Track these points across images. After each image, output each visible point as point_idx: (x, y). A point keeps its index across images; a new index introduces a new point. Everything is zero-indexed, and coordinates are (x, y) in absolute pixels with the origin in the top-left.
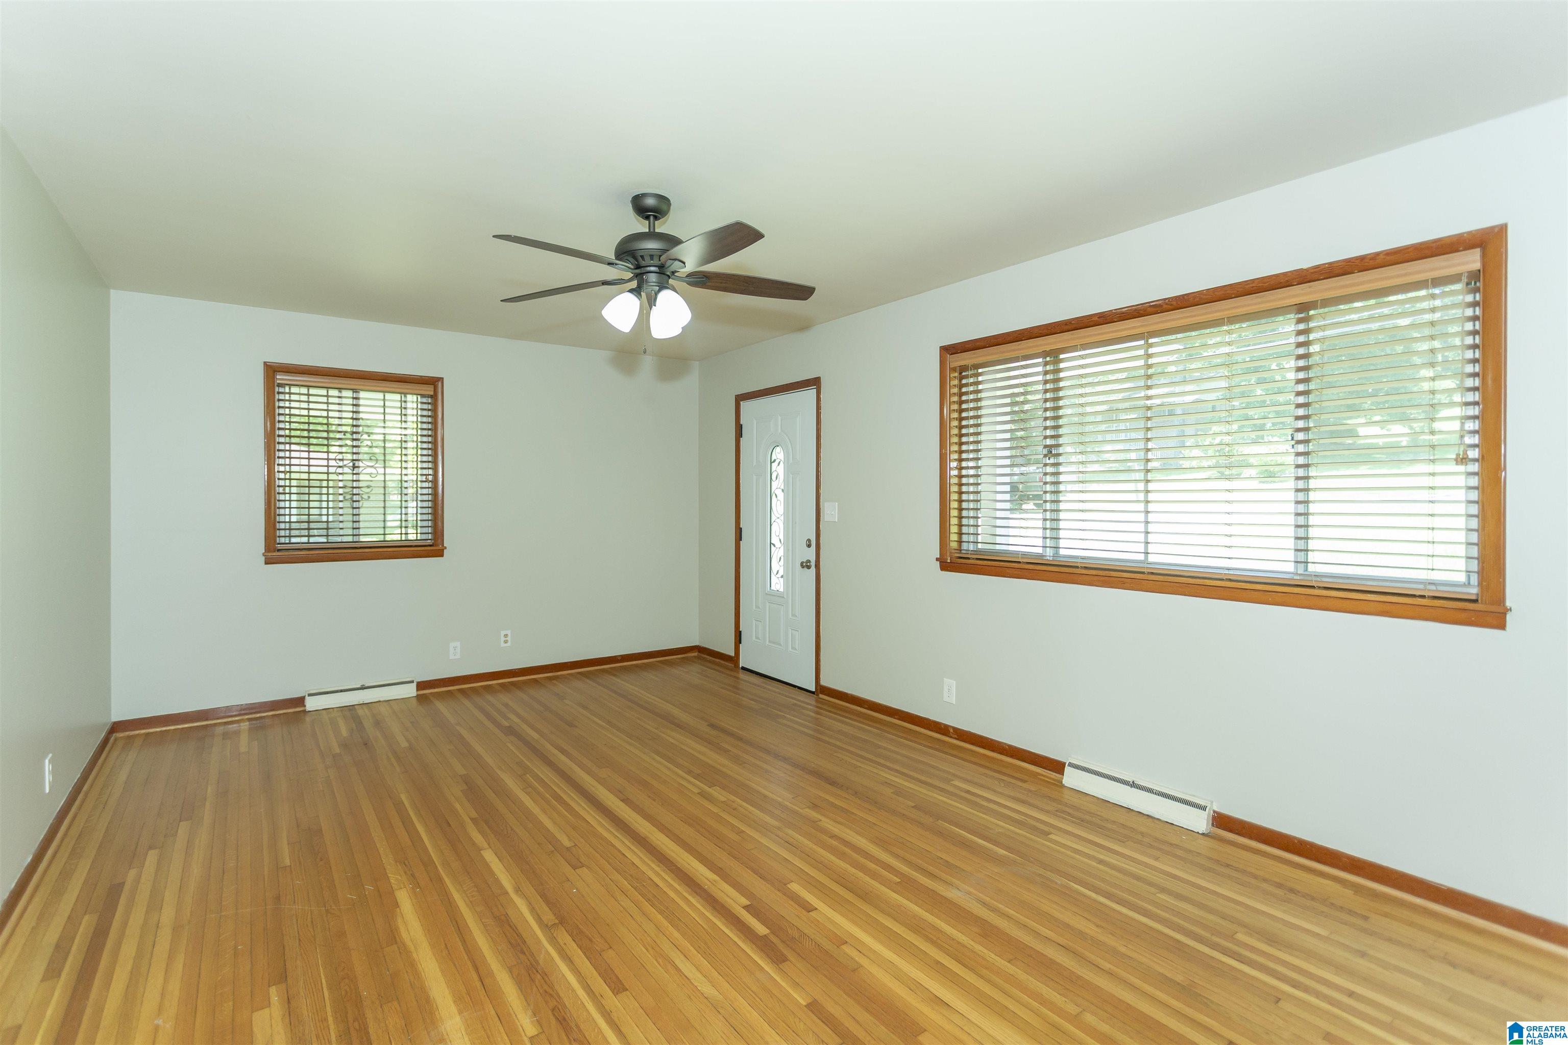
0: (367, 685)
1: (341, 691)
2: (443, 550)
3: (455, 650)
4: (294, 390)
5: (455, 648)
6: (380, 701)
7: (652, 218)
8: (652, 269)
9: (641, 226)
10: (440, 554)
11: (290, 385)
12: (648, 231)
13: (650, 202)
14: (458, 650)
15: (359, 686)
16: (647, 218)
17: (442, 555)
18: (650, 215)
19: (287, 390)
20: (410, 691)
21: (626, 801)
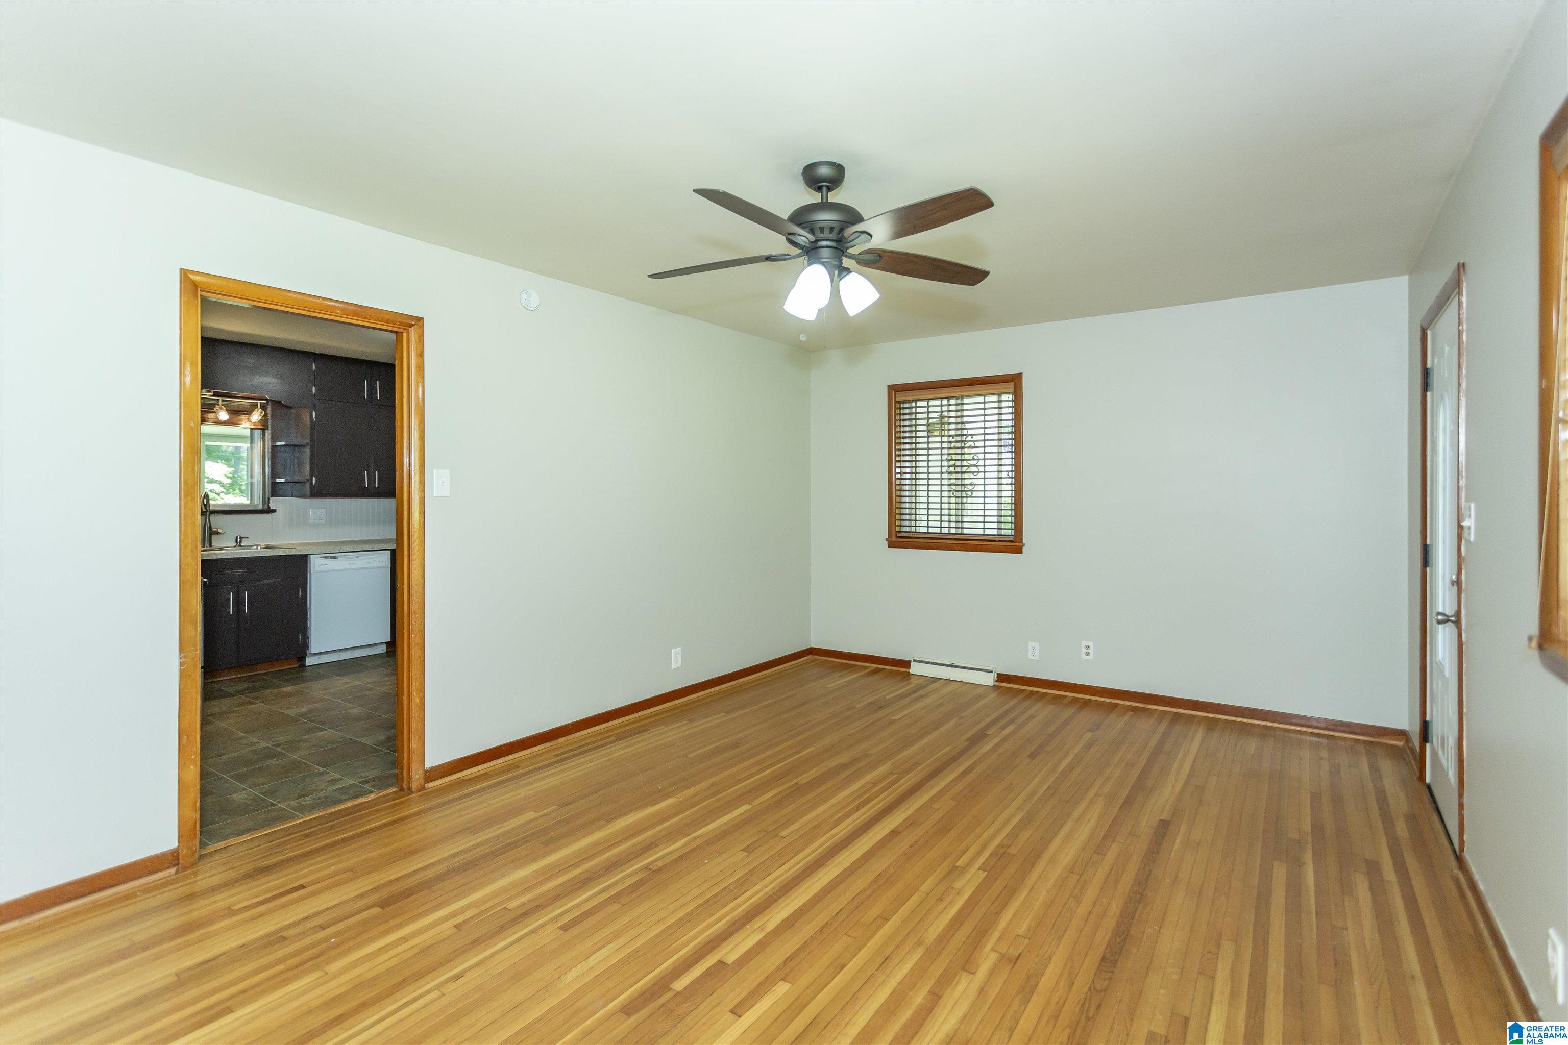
0: (956, 664)
1: (936, 664)
2: (1022, 546)
3: (1034, 651)
4: (919, 404)
5: (1034, 649)
6: (962, 682)
7: (824, 189)
8: (824, 243)
9: (815, 198)
10: (1019, 550)
11: (916, 401)
12: (820, 201)
13: (824, 171)
14: (1037, 651)
15: (949, 663)
16: (819, 189)
17: (1021, 552)
18: (824, 186)
19: (914, 404)
20: (988, 680)
21: (894, 833)
